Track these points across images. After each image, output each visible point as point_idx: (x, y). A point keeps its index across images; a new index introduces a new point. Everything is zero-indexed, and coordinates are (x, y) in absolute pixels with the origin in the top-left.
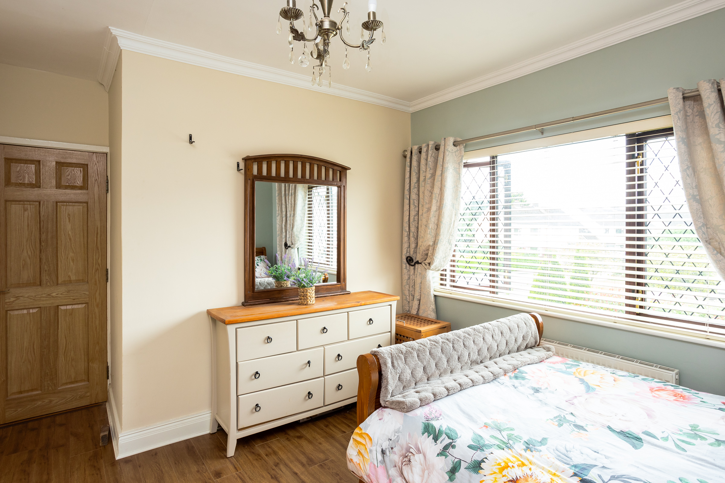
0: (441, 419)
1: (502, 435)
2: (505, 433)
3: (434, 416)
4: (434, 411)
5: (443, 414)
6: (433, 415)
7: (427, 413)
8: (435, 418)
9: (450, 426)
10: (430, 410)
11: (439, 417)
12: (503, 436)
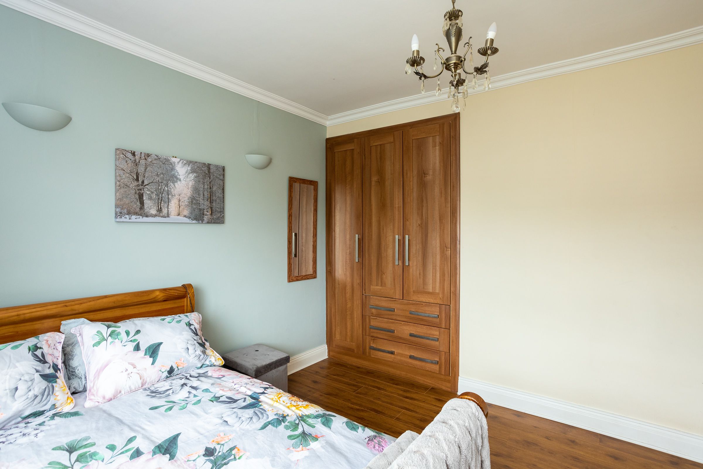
0: (366, 439)
1: (303, 428)
2: (300, 430)
3: (375, 440)
4: (376, 447)
5: (365, 444)
6: (376, 442)
7: (384, 442)
8: (372, 439)
9: (355, 433)
10: (381, 447)
11: (369, 440)
12: (303, 426)
